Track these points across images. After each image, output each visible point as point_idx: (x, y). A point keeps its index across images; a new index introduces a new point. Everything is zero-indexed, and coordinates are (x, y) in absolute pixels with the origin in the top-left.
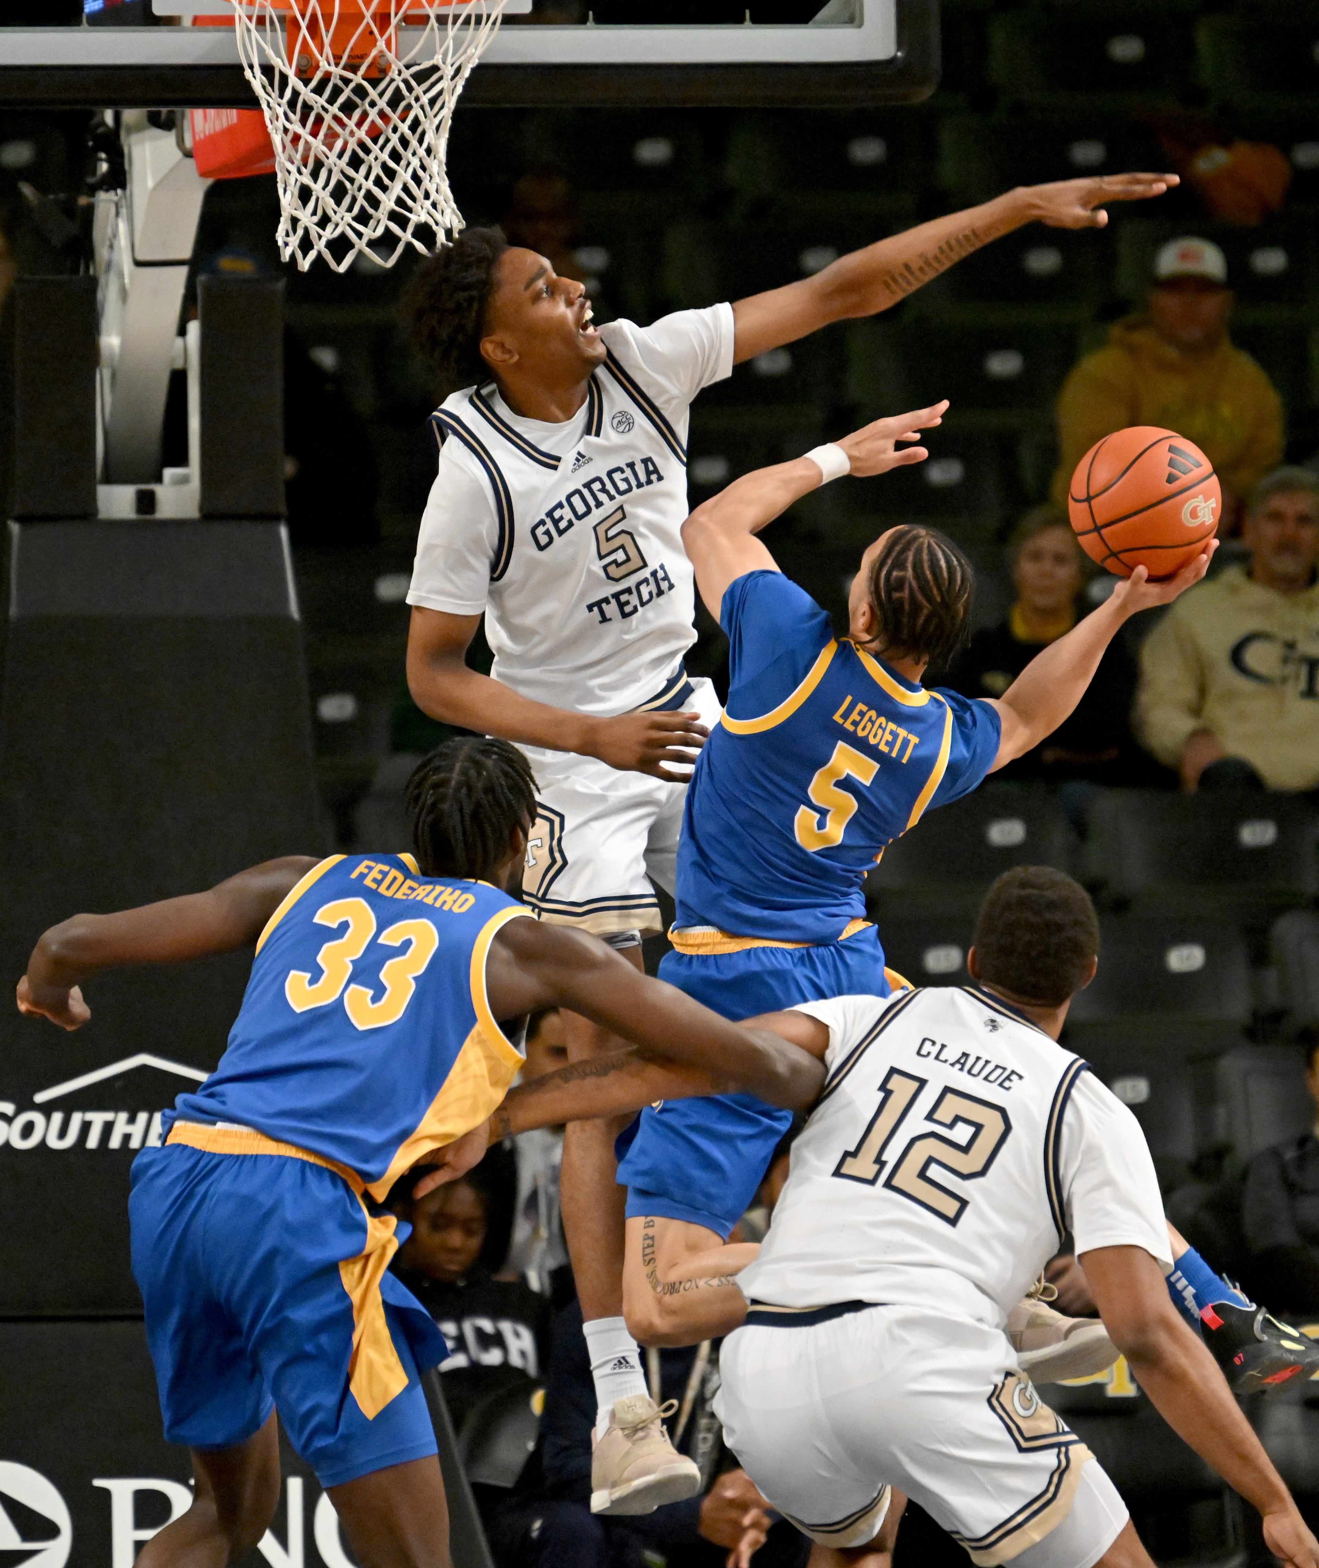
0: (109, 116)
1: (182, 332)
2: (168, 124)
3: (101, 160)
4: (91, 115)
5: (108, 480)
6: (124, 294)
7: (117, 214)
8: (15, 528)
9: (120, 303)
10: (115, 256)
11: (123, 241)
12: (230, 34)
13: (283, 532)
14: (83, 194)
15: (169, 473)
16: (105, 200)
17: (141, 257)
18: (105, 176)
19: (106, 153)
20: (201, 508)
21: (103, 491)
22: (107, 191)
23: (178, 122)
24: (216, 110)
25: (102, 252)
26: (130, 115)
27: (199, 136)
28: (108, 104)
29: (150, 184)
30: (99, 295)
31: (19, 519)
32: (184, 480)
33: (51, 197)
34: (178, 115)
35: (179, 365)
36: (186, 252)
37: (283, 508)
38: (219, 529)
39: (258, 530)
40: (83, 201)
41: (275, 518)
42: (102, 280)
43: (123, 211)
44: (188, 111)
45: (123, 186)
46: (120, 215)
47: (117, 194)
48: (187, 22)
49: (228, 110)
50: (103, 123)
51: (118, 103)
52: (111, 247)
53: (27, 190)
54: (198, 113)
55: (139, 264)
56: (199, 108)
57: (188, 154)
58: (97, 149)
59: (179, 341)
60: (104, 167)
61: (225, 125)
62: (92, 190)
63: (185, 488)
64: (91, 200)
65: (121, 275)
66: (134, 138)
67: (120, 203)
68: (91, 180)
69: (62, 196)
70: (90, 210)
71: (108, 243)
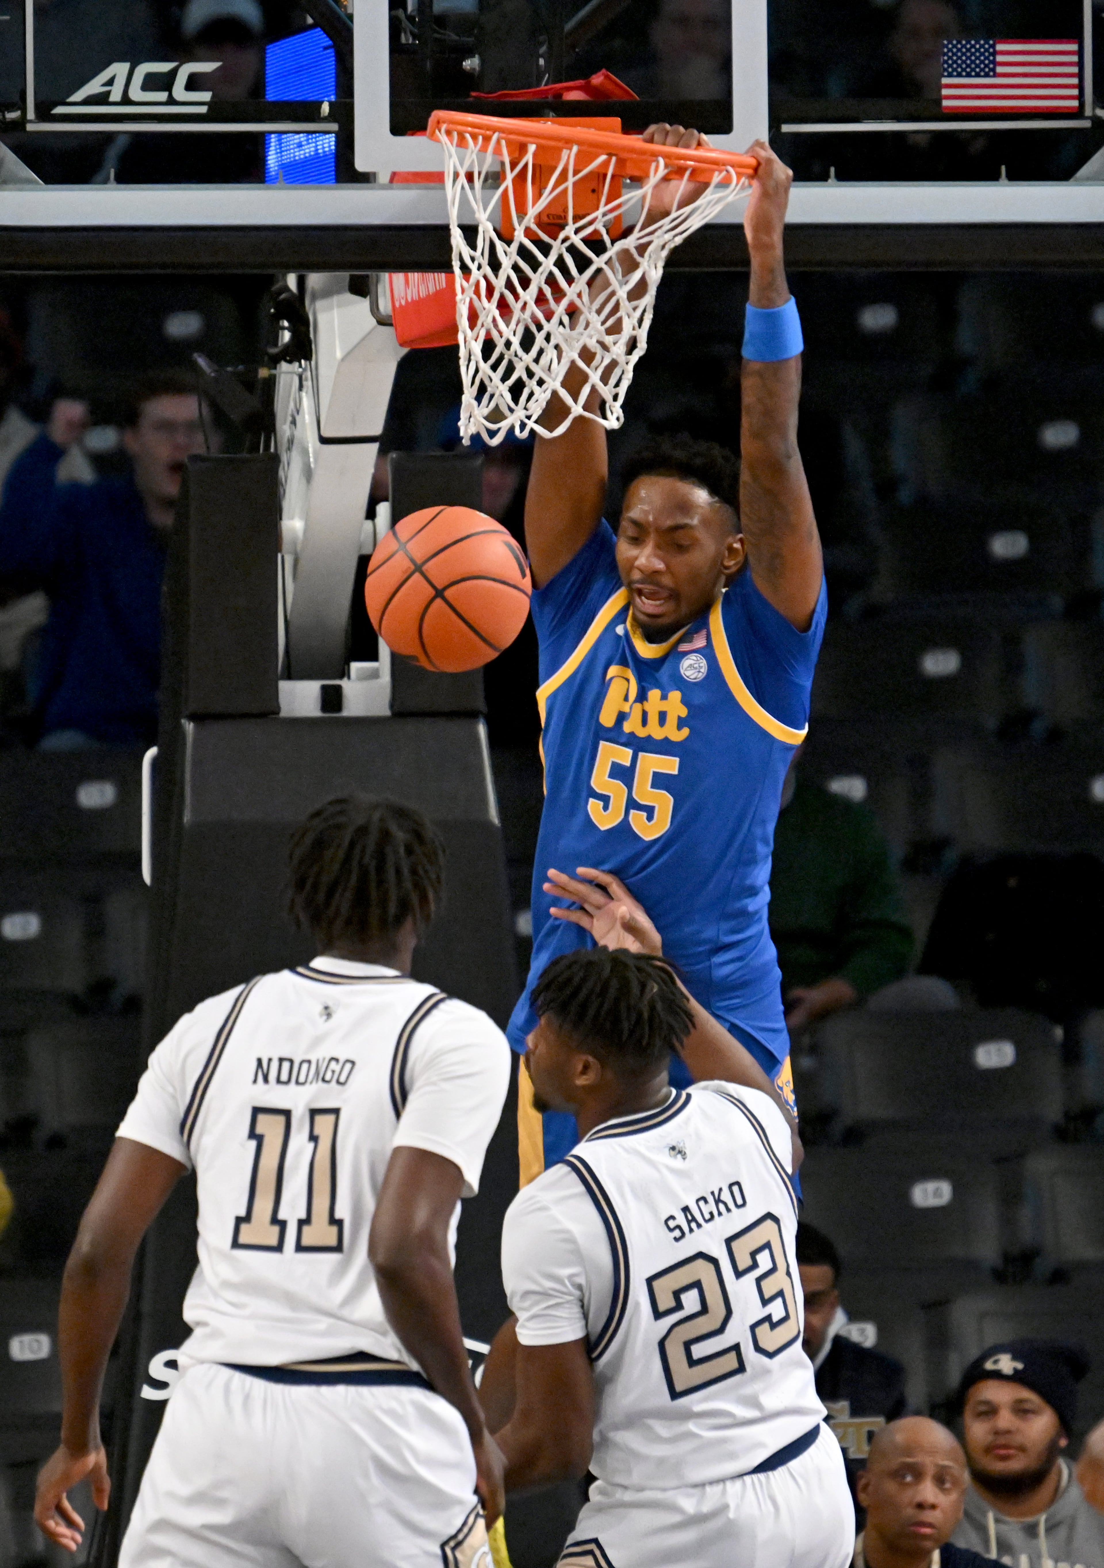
0: (292, 281)
1: (371, 514)
2: (360, 288)
3: (283, 328)
4: (271, 279)
5: (290, 675)
6: (308, 474)
7: (301, 387)
8: (189, 727)
9: (304, 481)
10: (297, 433)
11: (307, 417)
12: (439, 192)
13: (482, 730)
14: (263, 366)
15: (356, 667)
16: (287, 373)
17: (327, 433)
18: (287, 346)
19: (288, 321)
20: (392, 706)
21: (285, 686)
22: (290, 362)
23: (373, 288)
24: (420, 274)
25: (284, 429)
26: (315, 279)
27: (400, 303)
28: (289, 267)
29: (339, 355)
30: (281, 473)
31: (192, 717)
32: (375, 675)
33: (229, 369)
34: (372, 280)
35: (366, 551)
36: (376, 427)
37: (481, 704)
38: (410, 727)
39: (454, 729)
40: (263, 373)
41: (472, 715)
42: (284, 458)
43: (308, 384)
44: (385, 276)
45: (308, 357)
46: (305, 389)
47: (300, 366)
48: (384, 178)
49: (436, 274)
50: (286, 289)
51: (303, 267)
52: (294, 422)
53: (202, 362)
54: (399, 278)
55: (324, 441)
56: (400, 272)
57: (383, 322)
58: (278, 317)
59: (369, 523)
60: (286, 336)
61: (432, 290)
62: (274, 361)
63: (374, 683)
64: (273, 372)
65: (305, 452)
66: (320, 304)
67: (304, 376)
68: (273, 351)
69: (241, 368)
70: (270, 384)
71: (290, 419)
